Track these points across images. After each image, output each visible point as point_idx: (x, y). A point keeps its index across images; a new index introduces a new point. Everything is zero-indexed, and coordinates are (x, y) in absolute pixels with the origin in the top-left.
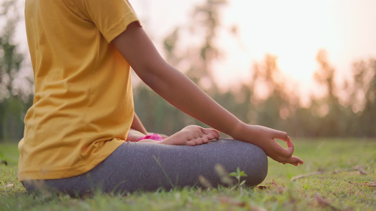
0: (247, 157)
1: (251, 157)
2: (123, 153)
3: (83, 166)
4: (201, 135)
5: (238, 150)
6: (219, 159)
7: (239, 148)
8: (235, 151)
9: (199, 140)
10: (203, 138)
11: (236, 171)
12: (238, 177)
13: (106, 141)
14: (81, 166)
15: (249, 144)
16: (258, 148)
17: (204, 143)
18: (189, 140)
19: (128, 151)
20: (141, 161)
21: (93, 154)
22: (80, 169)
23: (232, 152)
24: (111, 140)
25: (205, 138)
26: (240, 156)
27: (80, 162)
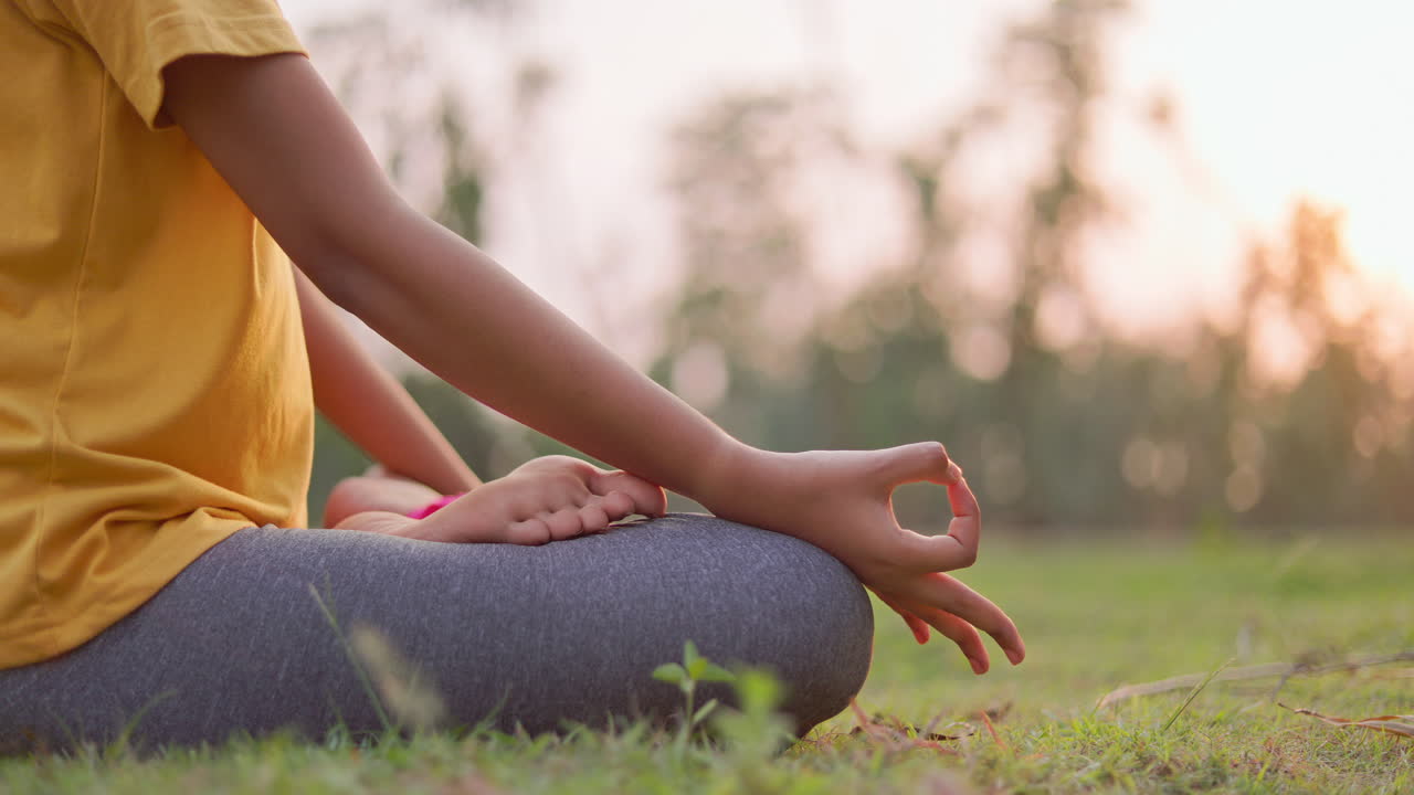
0: (756, 602)
1: (774, 599)
2: (219, 574)
3: (50, 626)
4: (579, 496)
5: (716, 566)
6: (627, 608)
7: (723, 558)
8: (705, 571)
9: (562, 521)
10: (580, 512)
11: (679, 660)
12: (688, 687)
13: (160, 523)
14: (37, 628)
15: (779, 539)
16: (814, 558)
17: (583, 533)
18: (521, 520)
19: (240, 568)
20: (291, 611)
21: (93, 580)
22: (31, 639)
23: (687, 577)
24: (186, 515)
25: (591, 513)
26: (722, 593)
27: (34, 608)
